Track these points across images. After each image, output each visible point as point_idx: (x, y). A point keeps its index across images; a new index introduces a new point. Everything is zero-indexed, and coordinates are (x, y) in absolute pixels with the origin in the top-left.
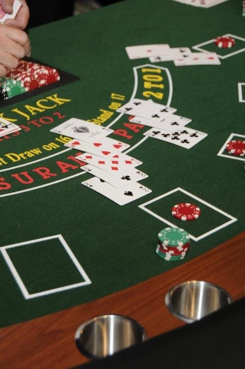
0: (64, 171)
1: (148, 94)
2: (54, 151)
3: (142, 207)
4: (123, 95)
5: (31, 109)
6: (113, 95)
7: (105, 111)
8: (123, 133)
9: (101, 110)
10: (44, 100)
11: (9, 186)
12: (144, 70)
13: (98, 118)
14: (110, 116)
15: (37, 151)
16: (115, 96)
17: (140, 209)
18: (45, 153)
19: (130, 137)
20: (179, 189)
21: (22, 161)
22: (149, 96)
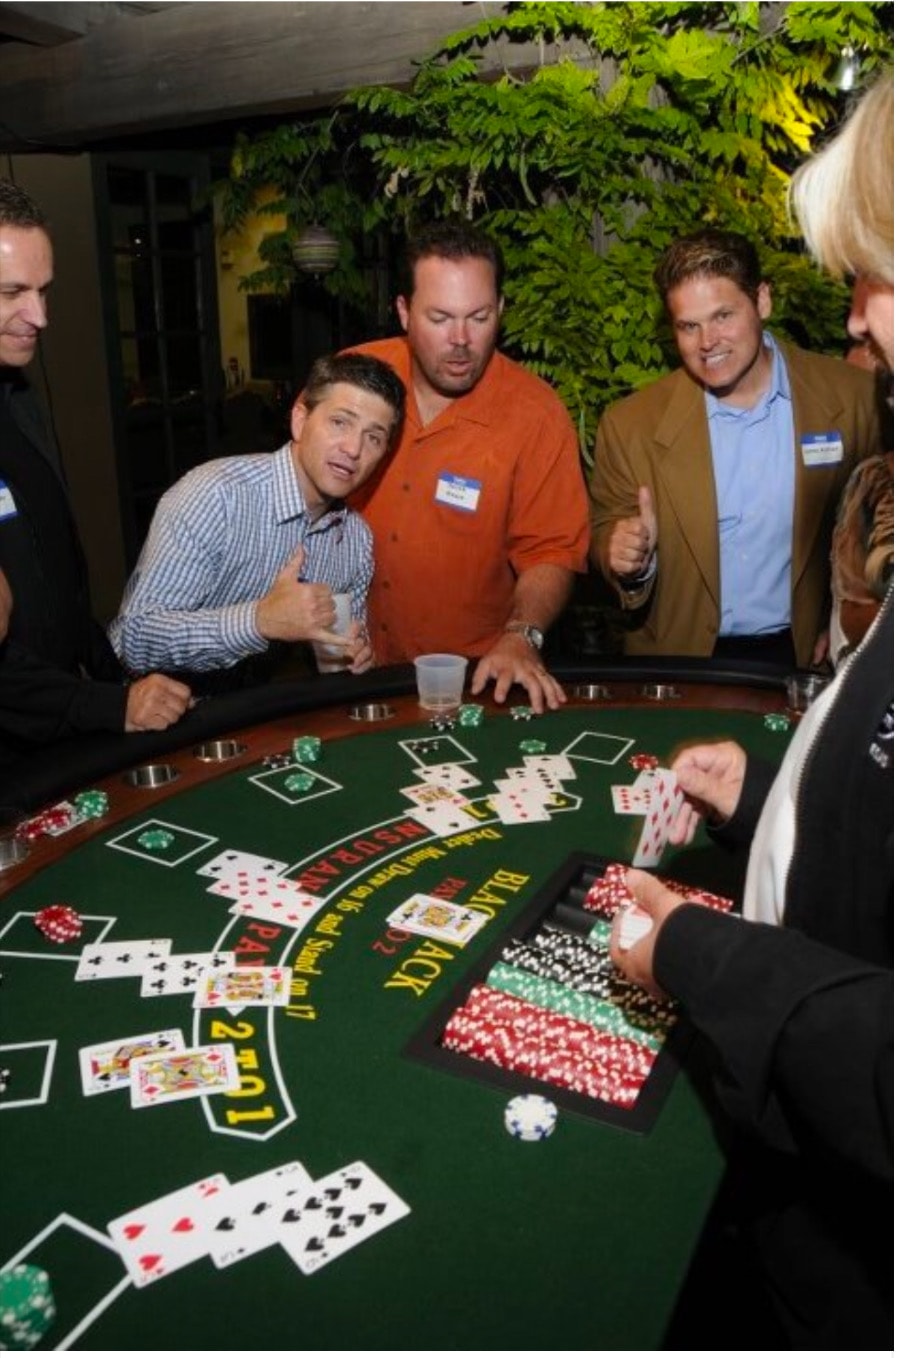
0: (323, 863)
1: (242, 1030)
2: (353, 886)
3: (214, 840)
4: (290, 1017)
5: (438, 953)
6: (312, 1016)
7: (311, 970)
8: (266, 933)
9: (319, 972)
10: (432, 976)
11: (356, 845)
12: (268, 1113)
13: (316, 955)
14: (298, 961)
15: (374, 882)
16: (305, 1012)
17: (215, 836)
18: (363, 881)
19: (252, 926)
20: (172, 865)
21: (386, 865)
22: (241, 1025)
